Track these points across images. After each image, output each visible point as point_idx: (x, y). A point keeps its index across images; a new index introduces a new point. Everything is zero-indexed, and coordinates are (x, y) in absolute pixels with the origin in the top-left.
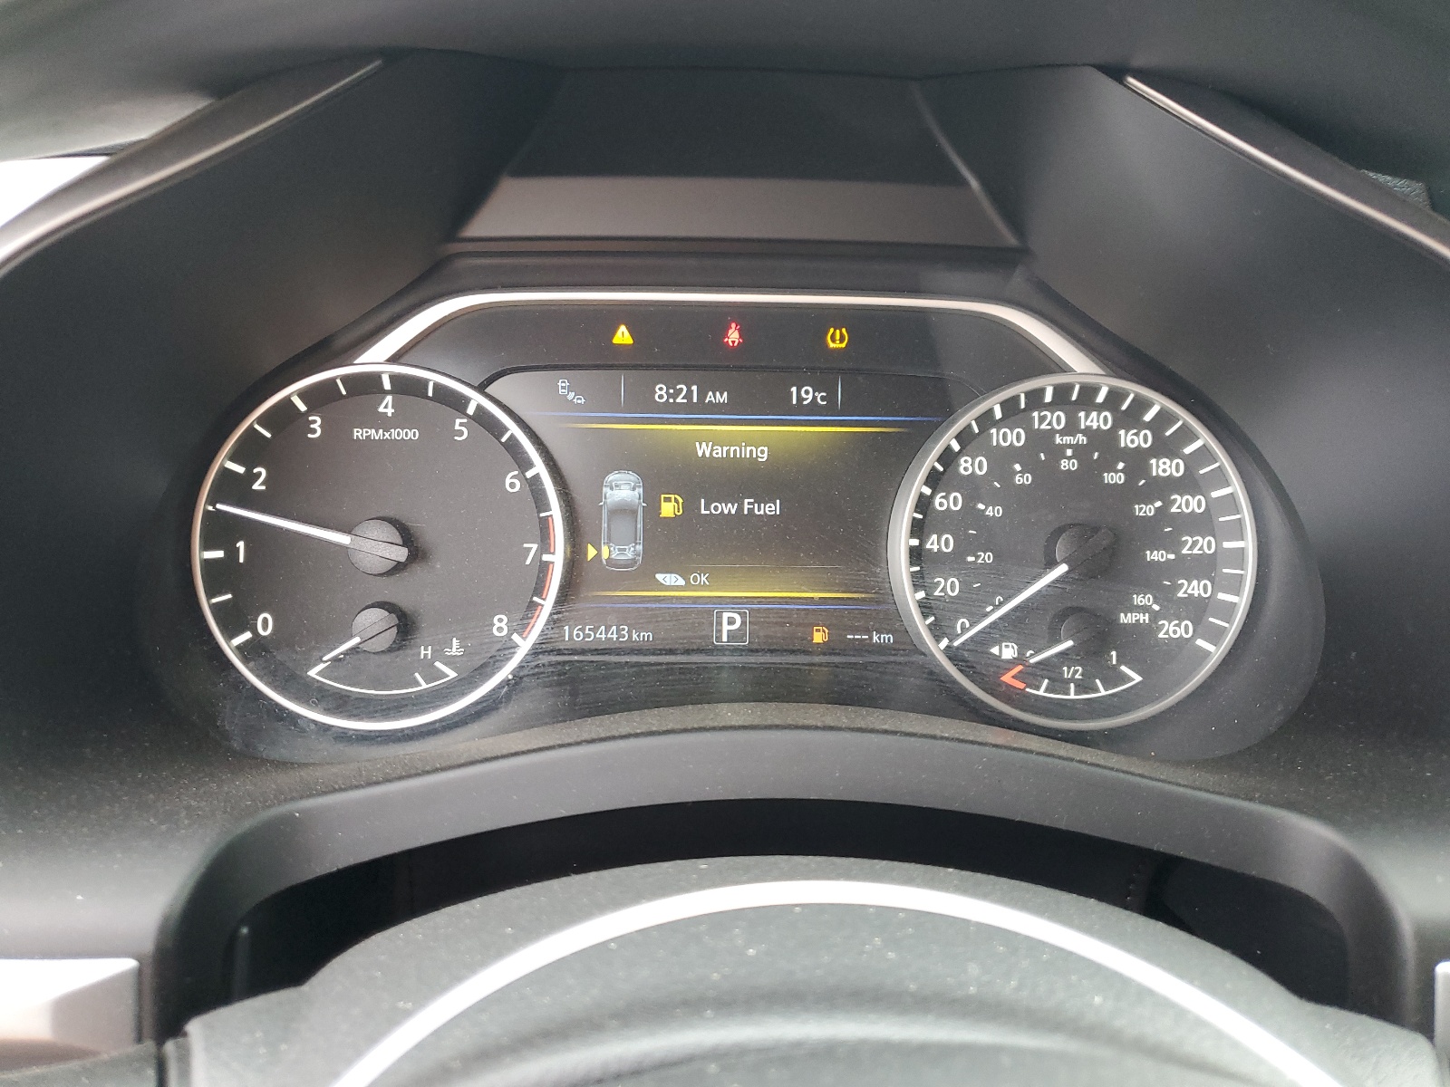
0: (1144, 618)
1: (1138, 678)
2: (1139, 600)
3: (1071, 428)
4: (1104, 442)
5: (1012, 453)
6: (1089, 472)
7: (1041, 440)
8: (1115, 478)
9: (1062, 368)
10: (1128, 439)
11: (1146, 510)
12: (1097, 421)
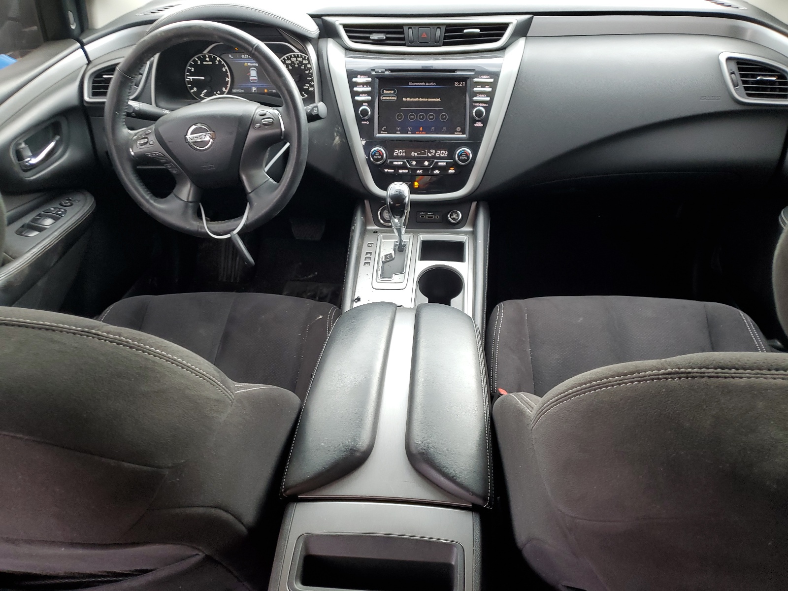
0: (307, 87)
1: (307, 96)
2: (307, 85)
3: (297, 60)
4: (301, 62)
5: (289, 64)
6: (299, 66)
7: (293, 62)
8: (303, 67)
9: (294, 52)
10: (305, 62)
11: (307, 72)
12: (300, 59)
